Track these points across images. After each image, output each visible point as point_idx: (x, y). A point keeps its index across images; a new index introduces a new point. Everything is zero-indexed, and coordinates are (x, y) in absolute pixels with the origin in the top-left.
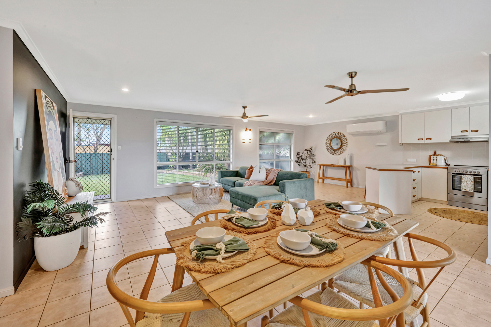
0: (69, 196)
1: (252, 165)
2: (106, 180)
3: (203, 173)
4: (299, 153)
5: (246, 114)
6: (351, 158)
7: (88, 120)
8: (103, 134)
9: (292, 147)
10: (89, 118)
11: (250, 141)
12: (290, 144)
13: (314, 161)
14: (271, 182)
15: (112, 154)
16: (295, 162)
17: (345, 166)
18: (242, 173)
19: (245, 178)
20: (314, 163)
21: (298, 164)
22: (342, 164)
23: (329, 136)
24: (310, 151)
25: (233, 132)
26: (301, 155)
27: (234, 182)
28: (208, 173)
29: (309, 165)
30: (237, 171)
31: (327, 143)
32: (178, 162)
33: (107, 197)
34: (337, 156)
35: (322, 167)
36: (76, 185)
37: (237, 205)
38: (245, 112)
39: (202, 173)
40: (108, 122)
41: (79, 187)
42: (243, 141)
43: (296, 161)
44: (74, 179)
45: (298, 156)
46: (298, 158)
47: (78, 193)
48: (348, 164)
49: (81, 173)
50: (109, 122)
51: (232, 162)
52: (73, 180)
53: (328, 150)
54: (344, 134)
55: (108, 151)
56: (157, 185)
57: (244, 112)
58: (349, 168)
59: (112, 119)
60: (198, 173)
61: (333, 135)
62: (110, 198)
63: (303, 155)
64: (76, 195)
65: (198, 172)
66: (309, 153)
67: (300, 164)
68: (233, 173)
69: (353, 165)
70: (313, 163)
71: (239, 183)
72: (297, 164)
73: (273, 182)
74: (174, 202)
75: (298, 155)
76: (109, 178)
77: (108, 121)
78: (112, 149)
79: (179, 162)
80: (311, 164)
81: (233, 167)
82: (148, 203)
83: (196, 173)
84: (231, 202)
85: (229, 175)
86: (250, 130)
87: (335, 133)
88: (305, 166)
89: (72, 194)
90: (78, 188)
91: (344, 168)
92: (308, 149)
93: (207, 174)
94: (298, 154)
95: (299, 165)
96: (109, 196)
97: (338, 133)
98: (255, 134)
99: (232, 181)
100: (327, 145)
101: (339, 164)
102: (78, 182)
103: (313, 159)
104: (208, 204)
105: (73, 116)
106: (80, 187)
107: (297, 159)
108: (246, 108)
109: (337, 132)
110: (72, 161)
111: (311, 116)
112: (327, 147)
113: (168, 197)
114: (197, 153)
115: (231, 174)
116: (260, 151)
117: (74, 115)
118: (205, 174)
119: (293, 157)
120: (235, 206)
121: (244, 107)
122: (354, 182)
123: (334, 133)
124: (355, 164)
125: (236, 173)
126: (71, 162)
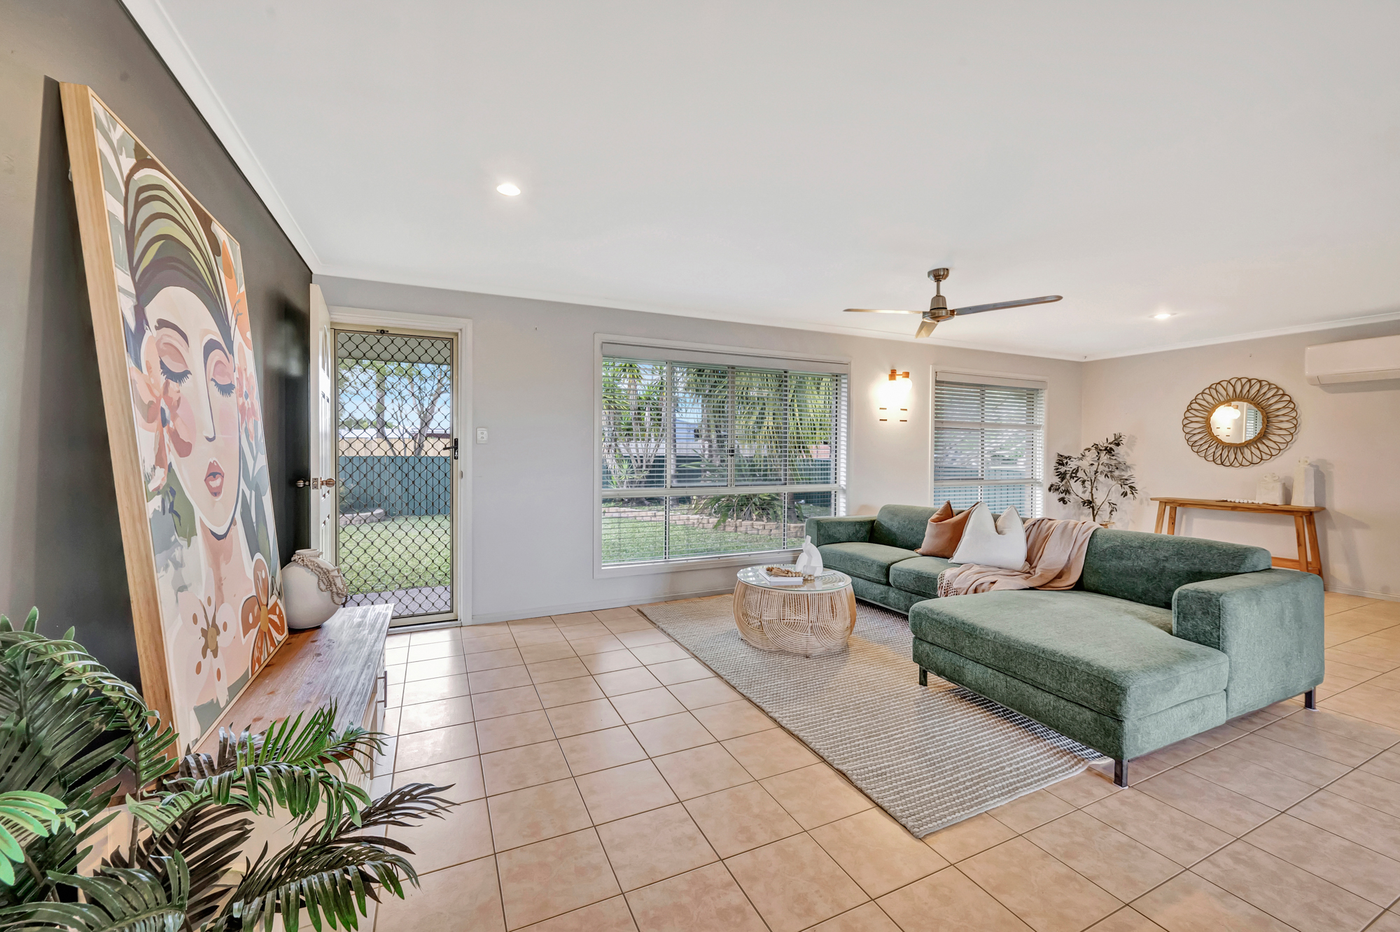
0: (293, 631)
1: (949, 503)
2: (439, 532)
3: (714, 520)
4: (1066, 458)
5: (944, 298)
6: (1320, 478)
7: (379, 337)
8: (436, 409)
9: (1040, 438)
10: (383, 332)
11: (904, 415)
12: (1031, 426)
13: (1131, 487)
14: (1060, 576)
15: (456, 458)
16: (1050, 490)
17: (1287, 507)
18: (894, 529)
19: (920, 550)
20: (1129, 495)
21: (1063, 495)
22: (1276, 498)
23: (1200, 397)
24: (1109, 451)
25: (849, 384)
26: (1073, 465)
27: (887, 569)
28: (730, 520)
29: (1106, 503)
30: (873, 522)
31: (1192, 422)
32: (669, 486)
33: (440, 605)
34: (1244, 469)
35: (1168, 508)
36: (321, 584)
37: (940, 673)
38: (942, 294)
39: (711, 520)
40: (446, 345)
41: (331, 590)
42: (883, 415)
43: (1052, 486)
44: (313, 559)
45: (1063, 469)
46: (1062, 476)
47: (331, 613)
48: (1303, 499)
49: (378, 511)
50: (448, 346)
51: (843, 489)
52: (309, 564)
53: (1196, 449)
54: (1280, 386)
55: (445, 449)
56: (604, 566)
57: (935, 294)
58: (1309, 517)
59: (457, 334)
60: (698, 519)
61: (1224, 393)
62: (451, 611)
63: (1085, 464)
64: (326, 623)
65: (696, 514)
66: (1104, 458)
67: (1067, 497)
68: (857, 527)
69: (1327, 507)
70: (1125, 494)
71: (910, 572)
72: (1055, 496)
73: (1074, 577)
74: (669, 635)
75: (1060, 463)
76: (446, 524)
77: (446, 342)
78: (456, 441)
79: (671, 487)
80: (1115, 497)
81: (848, 508)
82: (575, 636)
83: (691, 517)
84: (917, 658)
85: (844, 537)
86: (907, 375)
87: (1233, 382)
88: (1089, 503)
89: (303, 620)
90: (327, 594)
91: (1292, 518)
92: (1102, 443)
93: (724, 522)
94: (1062, 461)
95: (1062, 500)
96: (449, 603)
97: (1249, 381)
98: (920, 391)
99: (873, 562)
100: (1187, 430)
101: (1256, 502)
102: (328, 571)
103: (1123, 481)
104: (807, 657)
105: (332, 323)
106: (335, 590)
107: (1056, 480)
108: (947, 276)
109: (1240, 379)
110: (320, 483)
111: (1163, 316)
112: (1188, 436)
113: (641, 609)
114: (732, 455)
115: (851, 530)
116: (936, 450)
117: (335, 321)
118: (719, 521)
119: (1043, 471)
120: (931, 677)
121: (939, 275)
122: (1332, 573)
123: (1224, 384)
124: (1338, 502)
125: (868, 527)
126: (316, 487)
